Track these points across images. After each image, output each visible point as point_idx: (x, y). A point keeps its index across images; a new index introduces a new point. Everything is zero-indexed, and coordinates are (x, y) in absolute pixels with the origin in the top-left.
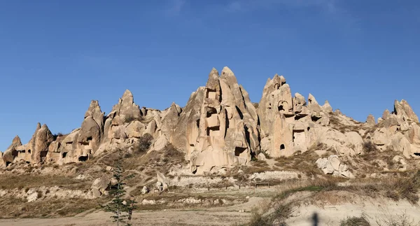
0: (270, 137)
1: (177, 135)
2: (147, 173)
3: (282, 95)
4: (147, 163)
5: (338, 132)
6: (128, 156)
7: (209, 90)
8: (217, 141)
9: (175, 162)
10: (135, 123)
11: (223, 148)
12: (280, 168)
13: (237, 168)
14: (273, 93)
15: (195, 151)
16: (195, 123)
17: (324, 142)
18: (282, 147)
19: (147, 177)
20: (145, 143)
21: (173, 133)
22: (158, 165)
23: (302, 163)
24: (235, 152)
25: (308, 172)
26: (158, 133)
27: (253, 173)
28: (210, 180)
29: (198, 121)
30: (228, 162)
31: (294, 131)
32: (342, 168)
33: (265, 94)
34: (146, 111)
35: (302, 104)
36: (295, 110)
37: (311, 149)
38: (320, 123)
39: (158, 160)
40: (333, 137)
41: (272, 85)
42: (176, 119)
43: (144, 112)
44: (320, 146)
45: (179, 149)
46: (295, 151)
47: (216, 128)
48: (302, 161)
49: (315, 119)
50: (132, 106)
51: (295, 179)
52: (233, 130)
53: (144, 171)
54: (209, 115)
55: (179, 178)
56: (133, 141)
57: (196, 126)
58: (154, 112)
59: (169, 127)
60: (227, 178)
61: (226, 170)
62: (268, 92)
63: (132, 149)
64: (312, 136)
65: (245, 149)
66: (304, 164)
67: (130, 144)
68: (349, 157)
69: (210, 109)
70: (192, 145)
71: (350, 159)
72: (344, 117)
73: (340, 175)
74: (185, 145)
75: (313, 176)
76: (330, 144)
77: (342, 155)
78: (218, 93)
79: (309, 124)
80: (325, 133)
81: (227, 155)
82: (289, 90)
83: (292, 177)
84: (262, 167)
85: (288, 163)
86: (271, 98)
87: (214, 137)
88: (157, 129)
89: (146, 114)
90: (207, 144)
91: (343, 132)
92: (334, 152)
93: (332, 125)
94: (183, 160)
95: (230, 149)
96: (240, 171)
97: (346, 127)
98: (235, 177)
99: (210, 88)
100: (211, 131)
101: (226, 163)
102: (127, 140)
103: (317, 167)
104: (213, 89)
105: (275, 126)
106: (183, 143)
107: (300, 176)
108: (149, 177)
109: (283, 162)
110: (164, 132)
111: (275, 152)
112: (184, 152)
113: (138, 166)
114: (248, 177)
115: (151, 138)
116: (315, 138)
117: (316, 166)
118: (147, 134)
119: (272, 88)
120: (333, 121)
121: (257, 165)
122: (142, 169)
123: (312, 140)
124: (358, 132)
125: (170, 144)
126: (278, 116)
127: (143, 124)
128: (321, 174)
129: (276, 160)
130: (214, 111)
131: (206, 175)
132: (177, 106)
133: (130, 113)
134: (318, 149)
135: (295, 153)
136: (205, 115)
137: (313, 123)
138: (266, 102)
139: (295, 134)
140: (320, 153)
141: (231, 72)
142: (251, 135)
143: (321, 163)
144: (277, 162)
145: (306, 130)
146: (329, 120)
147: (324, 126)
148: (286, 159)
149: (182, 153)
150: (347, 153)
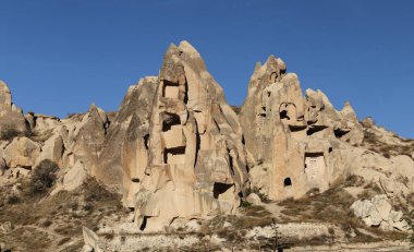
0: (265, 165)
1: (104, 162)
2: (58, 231)
3: (286, 91)
4: (54, 213)
5: (379, 157)
6: (14, 200)
7: (167, 83)
8: (182, 173)
9: (107, 210)
10: (21, 142)
11: (192, 184)
12: (292, 218)
13: (219, 219)
14: (268, 89)
15: (142, 190)
16: (140, 141)
17: (358, 172)
18: (288, 182)
19: (60, 238)
20: (45, 177)
21: (97, 160)
22: (75, 216)
23: (326, 209)
24: (214, 191)
25: (344, 225)
26: (67, 159)
27: (251, 228)
28: (177, 240)
29: (147, 138)
30: (202, 209)
31: (307, 155)
32: (395, 217)
33: (252, 90)
34: (35, 118)
35: (318, 109)
36: (307, 119)
37: (336, 185)
38: (348, 141)
39: (75, 207)
40: (373, 164)
41: (265, 75)
42: (100, 133)
43: (31, 121)
44: (351, 180)
45: (110, 187)
46: (308, 189)
47: (180, 150)
48: (326, 206)
49: (339, 133)
50: (10, 110)
51: (324, 236)
52: (208, 153)
53: (52, 227)
54: (166, 127)
55: (123, 239)
56: (18, 173)
57: (144, 147)
58: (48, 121)
59: (88, 148)
60: (208, 237)
61: (200, 223)
62: (259, 87)
63: (19, 188)
64: (336, 163)
65: (229, 186)
66: (331, 211)
67: (12, 180)
68: (401, 198)
69: (167, 117)
70: (136, 181)
71: (404, 201)
72: (381, 130)
73: (392, 229)
74: (121, 180)
75: (352, 230)
76: (369, 176)
77: (390, 195)
78: (182, 88)
79: (331, 143)
80: (359, 159)
81: (200, 196)
82: (298, 83)
83: (319, 233)
84: (262, 217)
85: (304, 210)
86: (266, 97)
87: (176, 166)
88: (66, 153)
89: (35, 124)
90: (165, 178)
91: (387, 156)
92: (377, 190)
93: (367, 145)
94: (120, 207)
95: (204, 187)
96: (226, 224)
97: (391, 148)
98: (222, 234)
99: (169, 79)
100: (169, 155)
101: (198, 212)
102: (8, 172)
103: (354, 216)
104: (175, 81)
105: (276, 146)
106: (117, 177)
107: (331, 231)
108: (63, 237)
109: (293, 207)
110: (81, 157)
111: (276, 192)
112: (119, 192)
113: (37, 218)
114: (244, 234)
115: (55, 167)
116: (341, 167)
117: (351, 214)
118: (46, 161)
119: (264, 80)
120: (369, 138)
121: (254, 214)
122: (48, 224)
123: (336, 170)
124: (410, 156)
125: (93, 179)
126: (280, 129)
127: (36, 144)
128: (362, 227)
129: (280, 205)
130: (176, 120)
131: (168, 233)
132: (100, 110)
133: (9, 123)
134: (350, 186)
135: (310, 192)
136: (160, 127)
137: (337, 140)
138: (256, 103)
139: (308, 159)
140: (354, 191)
141: (195, 50)
142: (235, 163)
143: (359, 208)
144: (283, 208)
145: (326, 153)
146: (362, 136)
147: (356, 145)
148: (297, 202)
149: (116, 194)
150: (397, 191)
